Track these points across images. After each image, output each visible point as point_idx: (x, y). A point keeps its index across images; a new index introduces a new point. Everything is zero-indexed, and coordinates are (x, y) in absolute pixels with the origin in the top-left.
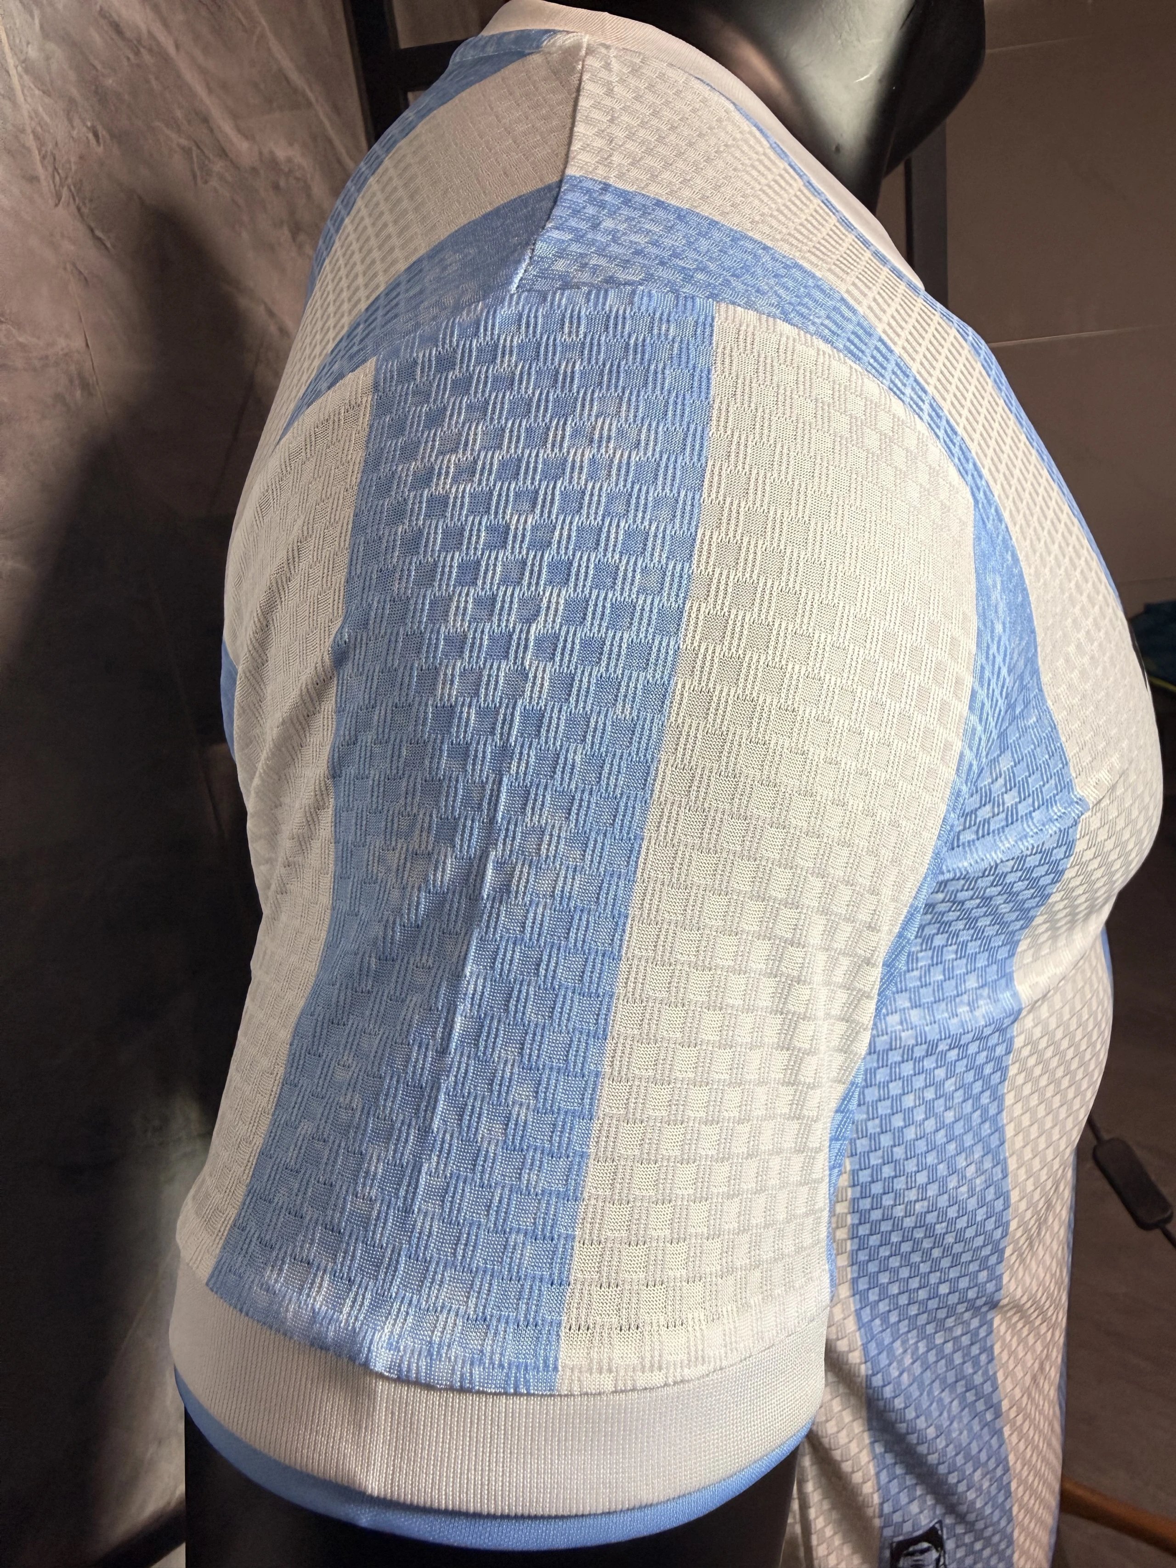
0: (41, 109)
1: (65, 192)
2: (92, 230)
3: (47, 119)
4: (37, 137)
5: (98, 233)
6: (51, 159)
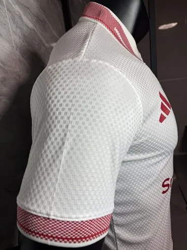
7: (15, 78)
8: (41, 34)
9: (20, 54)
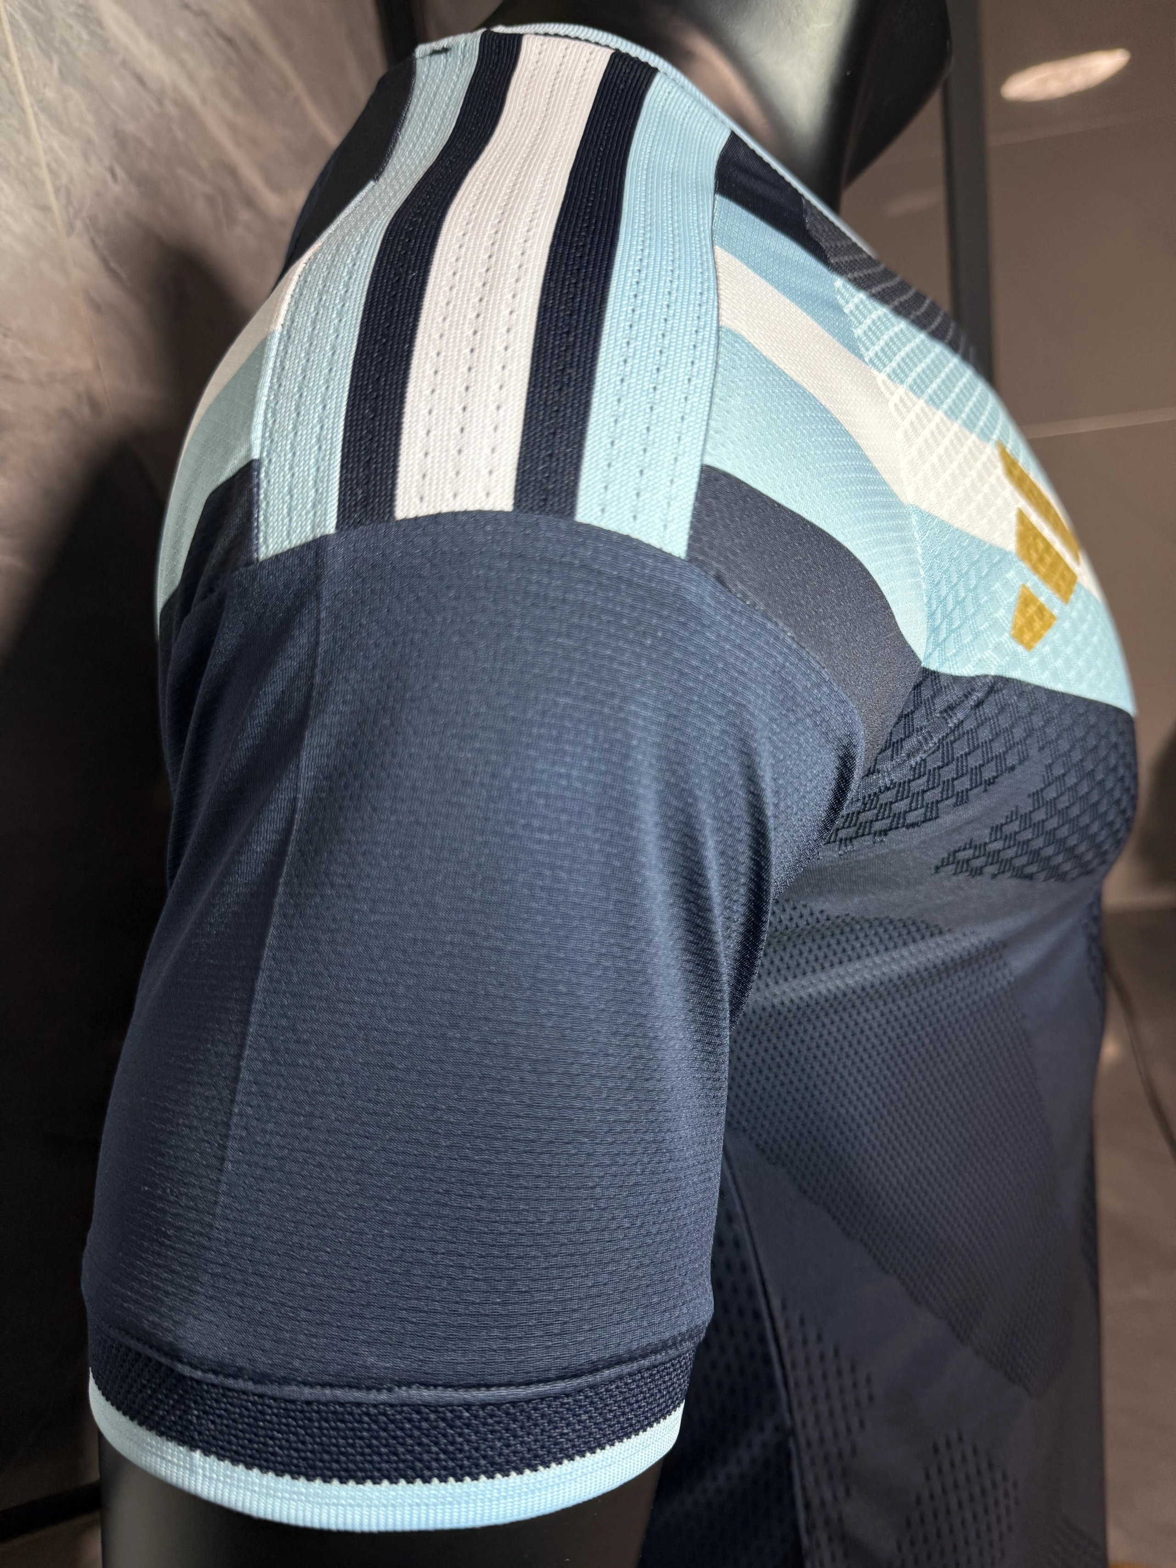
0: (56, 145)
1: (79, 224)
2: (105, 261)
3: (62, 155)
4: (51, 171)
5: (113, 264)
6: (65, 192)
7: (64, 413)
8: (232, 127)
9: (91, 259)
